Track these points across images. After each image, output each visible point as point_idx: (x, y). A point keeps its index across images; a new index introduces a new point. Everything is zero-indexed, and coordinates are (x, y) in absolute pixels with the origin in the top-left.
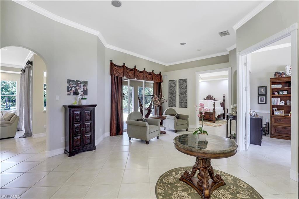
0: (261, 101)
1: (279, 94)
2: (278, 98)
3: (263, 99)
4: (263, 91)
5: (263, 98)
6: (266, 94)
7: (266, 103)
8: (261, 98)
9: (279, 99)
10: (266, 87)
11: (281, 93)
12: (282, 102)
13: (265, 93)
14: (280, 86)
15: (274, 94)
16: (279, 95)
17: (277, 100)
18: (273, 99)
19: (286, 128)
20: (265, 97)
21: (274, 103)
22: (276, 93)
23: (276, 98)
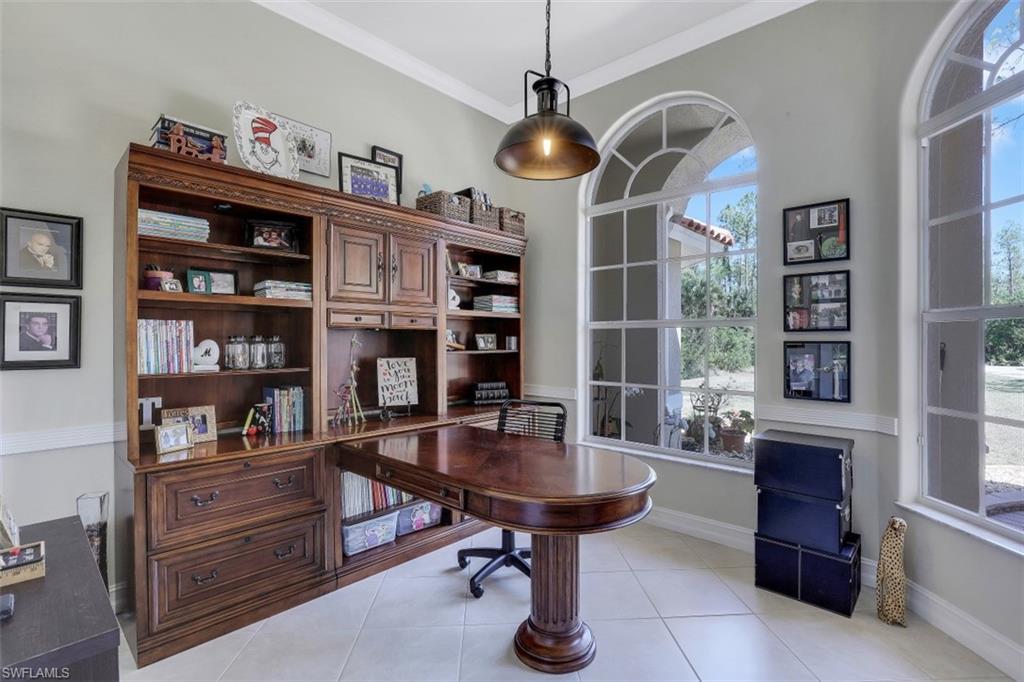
0: (26, 344)
1: (186, 288)
2: (178, 319)
3: (52, 330)
4: (50, 261)
5: (52, 319)
6: (79, 285)
7: (74, 361)
8: (26, 319)
9: (187, 328)
10: (77, 226)
11: (197, 281)
12: (207, 353)
13: (64, 274)
14: (194, 229)
15: (156, 285)
16: (187, 298)
17: (175, 334)
18: (147, 329)
19: (248, 539)
20: (63, 312)
21: (150, 362)
22: (169, 283)
23: (166, 318)
